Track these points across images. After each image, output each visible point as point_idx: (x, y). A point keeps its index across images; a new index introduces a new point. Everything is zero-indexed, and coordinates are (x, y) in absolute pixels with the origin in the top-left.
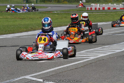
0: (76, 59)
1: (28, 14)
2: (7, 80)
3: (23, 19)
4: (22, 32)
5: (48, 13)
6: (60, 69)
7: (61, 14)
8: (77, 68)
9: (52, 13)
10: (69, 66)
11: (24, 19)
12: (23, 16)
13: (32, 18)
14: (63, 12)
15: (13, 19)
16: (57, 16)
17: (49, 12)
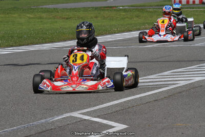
0: (156, 85)
2: (41, 119)
3: (67, 19)
5: (108, 10)
6: (129, 101)
7: (130, 11)
9: (115, 10)
11: (70, 18)
12: (68, 14)
16: (124, 14)
17: (111, 7)
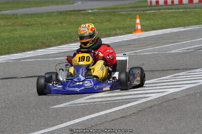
0: (124, 99)
1: (38, 17)
3: (28, 26)
4: (25, 51)
5: (75, 14)
6: (93, 119)
7: (100, 15)
8: (124, 117)
9: (83, 14)
10: (109, 113)
11: (31, 25)
12: (28, 20)
13: (45, 24)
14: (103, 11)
15: (9, 26)
16: (93, 18)
17: (79, 11)
